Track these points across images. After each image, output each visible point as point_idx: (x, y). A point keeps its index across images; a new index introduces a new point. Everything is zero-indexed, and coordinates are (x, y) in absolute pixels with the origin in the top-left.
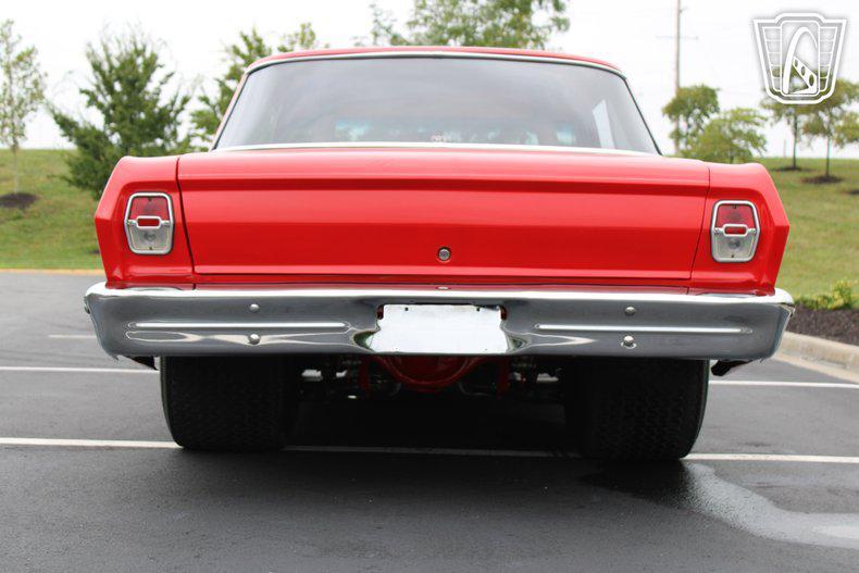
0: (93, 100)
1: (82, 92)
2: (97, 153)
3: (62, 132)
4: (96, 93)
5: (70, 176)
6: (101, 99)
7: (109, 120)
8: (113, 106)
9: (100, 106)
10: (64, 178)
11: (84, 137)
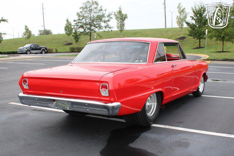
0: (193, 18)
1: (191, 17)
2: (194, 29)
3: (187, 25)
4: (194, 17)
5: (188, 34)
6: (195, 18)
7: (196, 22)
8: (197, 19)
9: (194, 20)
10: (187, 34)
11: (191, 26)
